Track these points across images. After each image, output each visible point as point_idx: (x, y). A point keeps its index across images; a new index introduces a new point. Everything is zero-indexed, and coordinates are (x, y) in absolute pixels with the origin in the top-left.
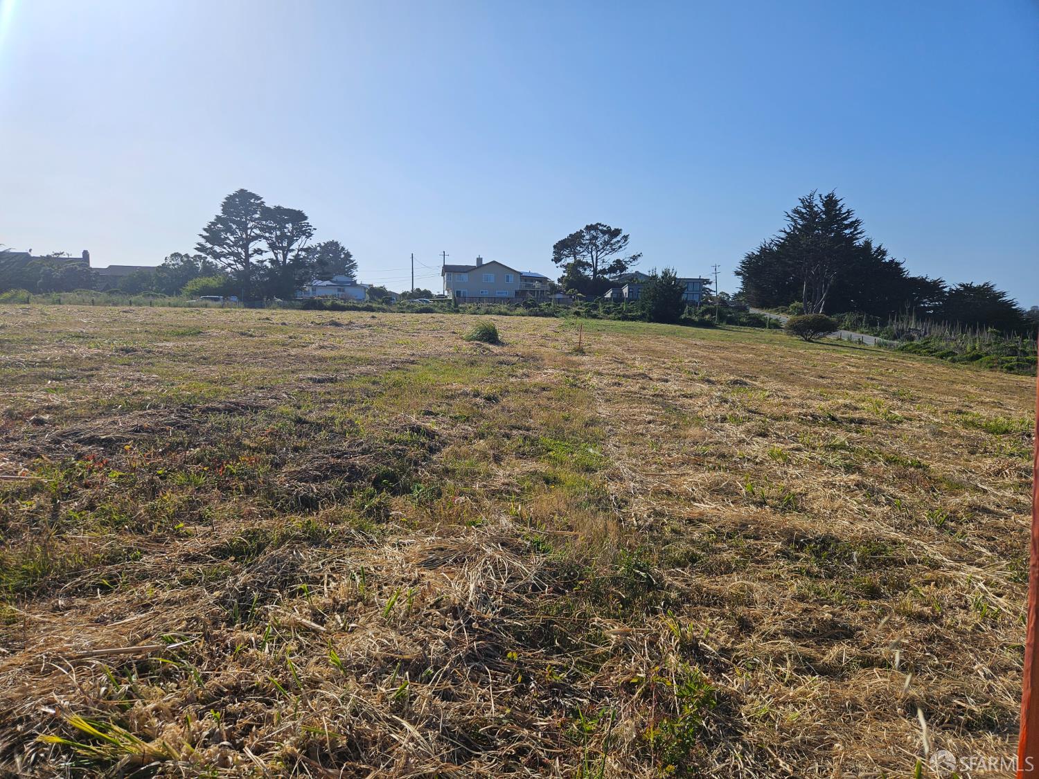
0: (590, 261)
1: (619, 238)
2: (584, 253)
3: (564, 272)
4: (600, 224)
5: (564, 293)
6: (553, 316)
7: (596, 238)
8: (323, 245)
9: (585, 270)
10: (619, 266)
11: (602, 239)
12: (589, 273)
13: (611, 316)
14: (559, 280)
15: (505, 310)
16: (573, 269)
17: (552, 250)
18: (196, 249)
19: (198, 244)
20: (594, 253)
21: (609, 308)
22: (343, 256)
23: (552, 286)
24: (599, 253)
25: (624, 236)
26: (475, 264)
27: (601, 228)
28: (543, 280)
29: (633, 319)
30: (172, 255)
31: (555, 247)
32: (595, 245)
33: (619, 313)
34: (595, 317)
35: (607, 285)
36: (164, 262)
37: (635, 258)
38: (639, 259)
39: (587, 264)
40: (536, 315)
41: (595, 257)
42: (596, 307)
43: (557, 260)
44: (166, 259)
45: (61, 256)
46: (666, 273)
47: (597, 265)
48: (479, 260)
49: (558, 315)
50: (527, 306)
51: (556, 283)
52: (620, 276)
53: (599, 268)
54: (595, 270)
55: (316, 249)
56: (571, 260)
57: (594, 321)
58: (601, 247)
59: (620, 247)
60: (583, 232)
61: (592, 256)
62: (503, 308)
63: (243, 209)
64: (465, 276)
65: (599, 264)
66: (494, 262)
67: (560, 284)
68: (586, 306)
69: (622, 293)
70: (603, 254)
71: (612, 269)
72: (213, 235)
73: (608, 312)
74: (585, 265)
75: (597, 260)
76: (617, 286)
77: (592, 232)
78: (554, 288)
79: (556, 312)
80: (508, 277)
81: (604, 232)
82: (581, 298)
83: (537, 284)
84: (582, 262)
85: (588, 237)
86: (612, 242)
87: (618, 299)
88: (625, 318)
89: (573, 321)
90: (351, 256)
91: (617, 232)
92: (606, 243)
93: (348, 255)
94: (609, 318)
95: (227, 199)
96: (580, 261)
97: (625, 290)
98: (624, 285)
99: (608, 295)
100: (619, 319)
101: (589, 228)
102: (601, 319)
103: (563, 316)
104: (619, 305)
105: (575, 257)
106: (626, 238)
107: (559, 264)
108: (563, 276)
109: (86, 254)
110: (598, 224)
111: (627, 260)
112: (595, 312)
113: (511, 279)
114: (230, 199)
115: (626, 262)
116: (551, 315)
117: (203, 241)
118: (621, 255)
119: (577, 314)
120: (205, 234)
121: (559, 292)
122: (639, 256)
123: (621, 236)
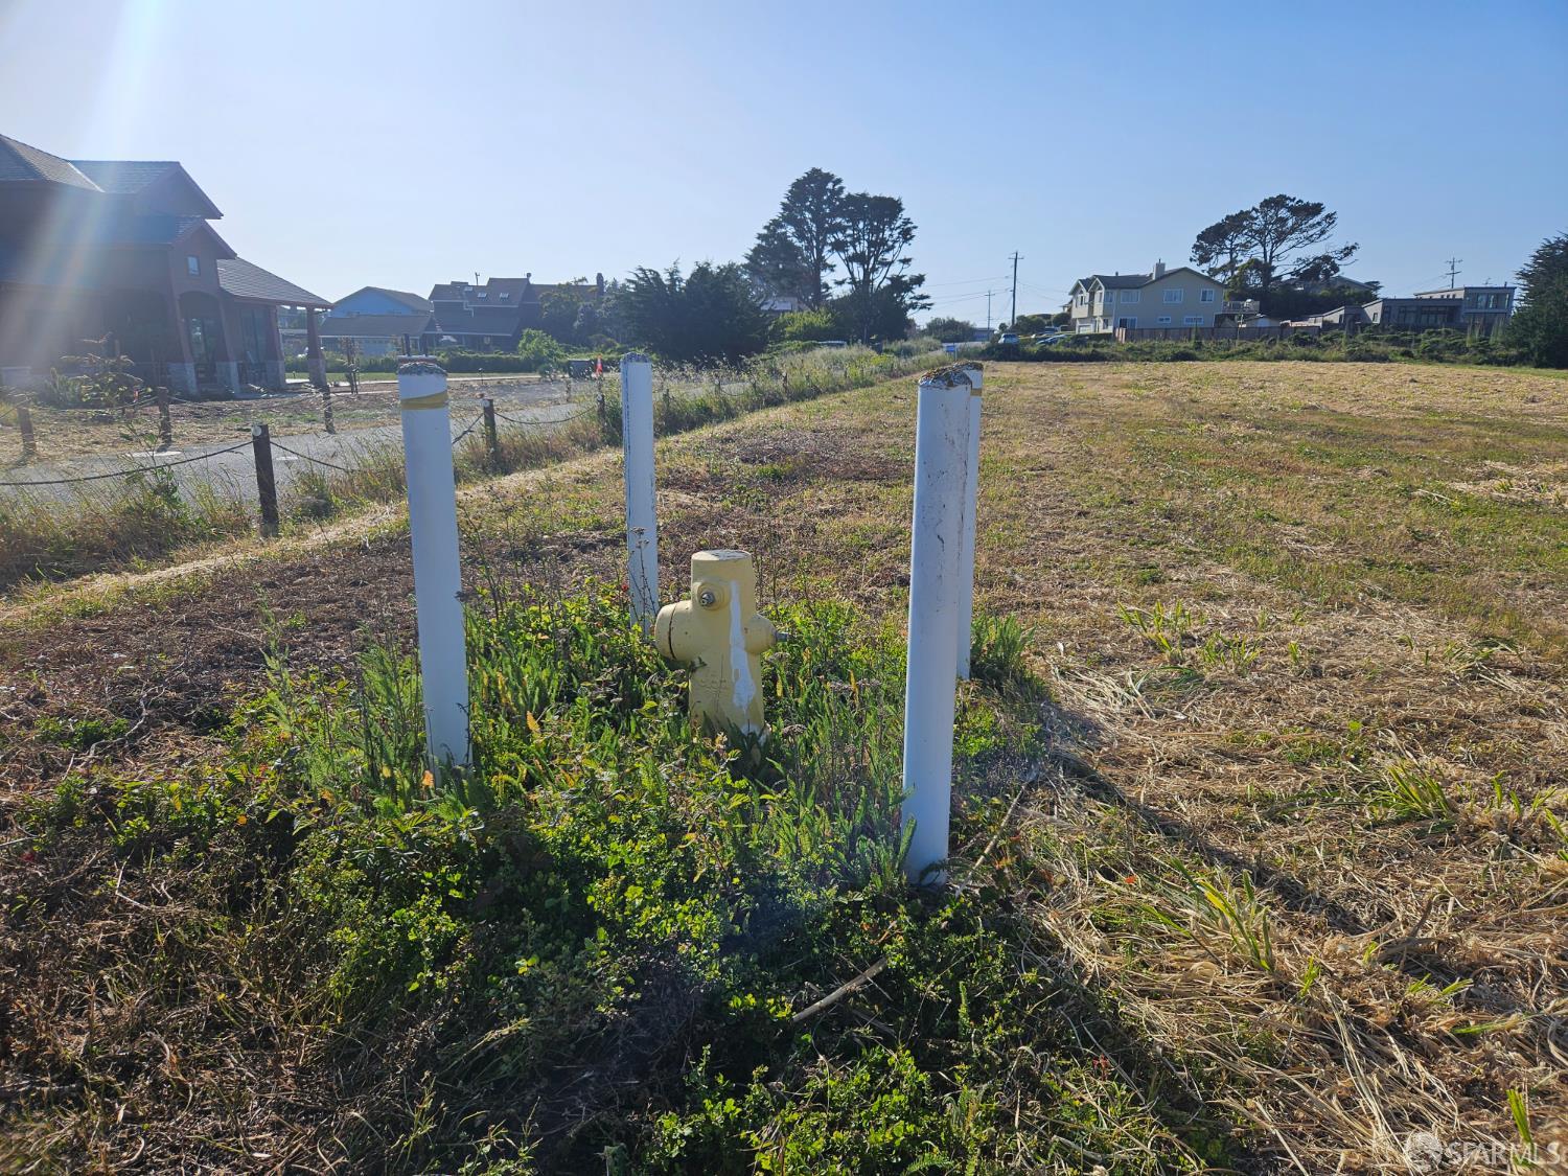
0: (1259, 259)
1: (1317, 219)
2: (1250, 247)
4: (1285, 197)
10: (1319, 269)
20: (1268, 246)
25: (1329, 216)
27: (1286, 203)
31: (1199, 238)
37: (1348, 251)
38: (1353, 253)
41: (1269, 253)
48: (1160, 267)
54: (1268, 276)
59: (1323, 232)
60: (1253, 211)
61: (1265, 253)
64: (1136, 295)
75: (1272, 257)
77: (1272, 210)
80: (1205, 293)
81: (1291, 210)
86: (1307, 225)
91: (1316, 209)
101: (1267, 204)
105: (1234, 256)
106: (1333, 218)
111: (1335, 256)
113: (1210, 297)
115: (1334, 259)
118: (1325, 246)
122: (1354, 247)
123: (1324, 214)
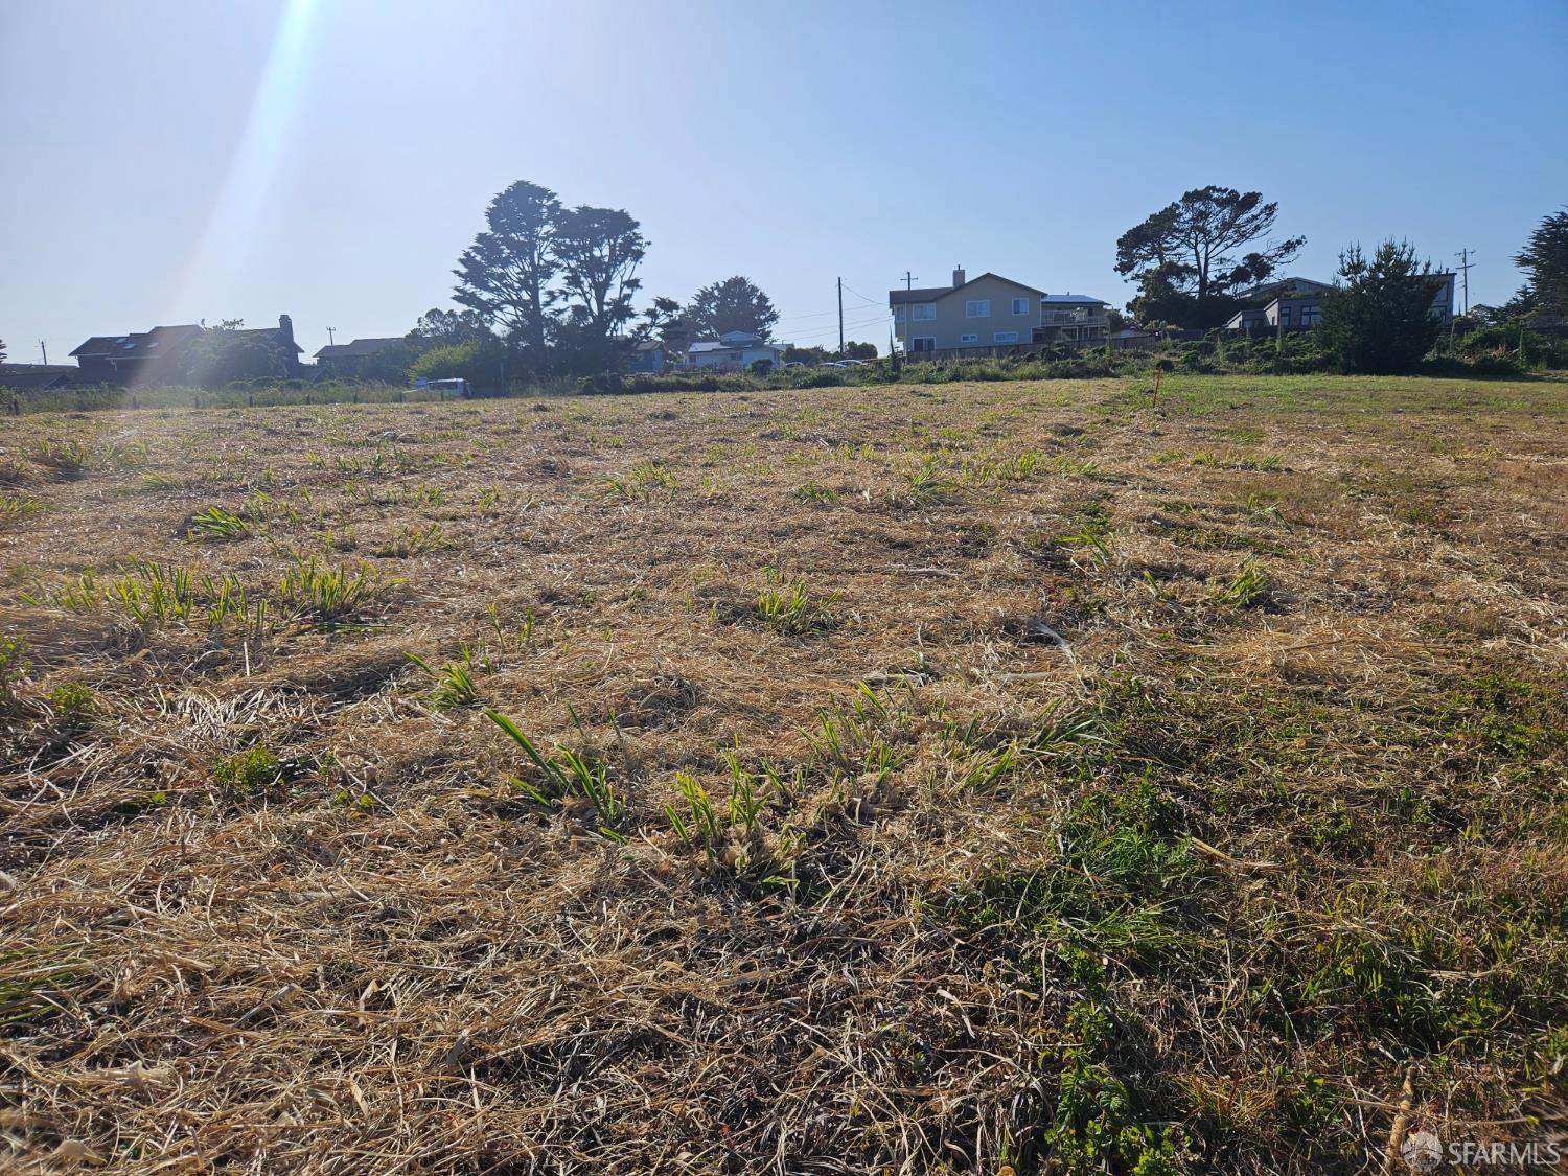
0: (1193, 263)
1: (1254, 211)
2: (1179, 250)
3: (1140, 290)
4: (1214, 189)
5: (1139, 330)
6: (1108, 375)
7: (1203, 215)
8: (722, 285)
9: (1183, 280)
10: (1257, 266)
11: (1218, 216)
12: (1190, 287)
13: (1246, 366)
14: (1129, 307)
15: (997, 370)
16: (1156, 283)
17: (1116, 249)
18: (455, 298)
19: (456, 289)
20: (1201, 247)
21: (1240, 349)
22: (755, 301)
23: (1115, 317)
24: (1211, 246)
25: (1266, 207)
26: (950, 285)
27: (1215, 195)
28: (1094, 307)
29: (1304, 369)
30: (428, 315)
31: (1120, 243)
32: (1203, 230)
33: (1268, 357)
34: (1207, 370)
35: (1233, 306)
36: (416, 326)
37: (1289, 246)
38: (1299, 248)
39: (1187, 269)
40: (1067, 375)
41: (1202, 255)
42: (1209, 350)
43: (1124, 268)
44: (419, 321)
45: (238, 328)
46: (1388, 253)
47: (1206, 271)
48: (959, 275)
49: (1119, 370)
50: (1051, 357)
51: (1124, 313)
52: (1258, 287)
53: (1211, 277)
54: (1203, 280)
55: (711, 293)
56: (1154, 264)
57: (1208, 381)
58: (1215, 234)
59: (1257, 228)
60: (1178, 207)
61: (1197, 254)
62: (992, 365)
63: (523, 219)
64: (931, 310)
65: (1210, 268)
66: (988, 275)
67: (1132, 315)
68: (1185, 349)
69: (1264, 318)
70: (1221, 247)
71: (1240, 275)
72: (477, 268)
73: (1238, 357)
74: (1181, 272)
75: (1207, 260)
76: (1253, 307)
77: (1196, 205)
78: (1116, 322)
79: (1115, 366)
80: (1017, 303)
81: (1221, 203)
82: (1174, 334)
83: (1079, 315)
84: (1176, 265)
85: (1188, 216)
86: (1240, 221)
87: (1261, 330)
88: (1283, 369)
89: (1151, 383)
90: (766, 300)
91: (1252, 199)
92: (1226, 226)
93: (763, 299)
94: (1244, 372)
95: (495, 201)
96: (1171, 265)
97: (1272, 313)
98: (1266, 303)
99: (1234, 324)
100: (1268, 372)
101: (1190, 198)
102: (1224, 373)
103: (1131, 373)
104: (1262, 342)
105: (1161, 259)
106: (1270, 209)
107: (1129, 275)
108: (1138, 298)
109: (285, 320)
110: (1209, 188)
111: (1272, 253)
112: (1208, 360)
113: (1025, 308)
114: (500, 200)
115: (1270, 258)
116: (1104, 373)
117: (459, 282)
118: (1257, 245)
119: (1166, 366)
120: (464, 270)
121: (1127, 327)
122: (1299, 242)
123: (1259, 207)
